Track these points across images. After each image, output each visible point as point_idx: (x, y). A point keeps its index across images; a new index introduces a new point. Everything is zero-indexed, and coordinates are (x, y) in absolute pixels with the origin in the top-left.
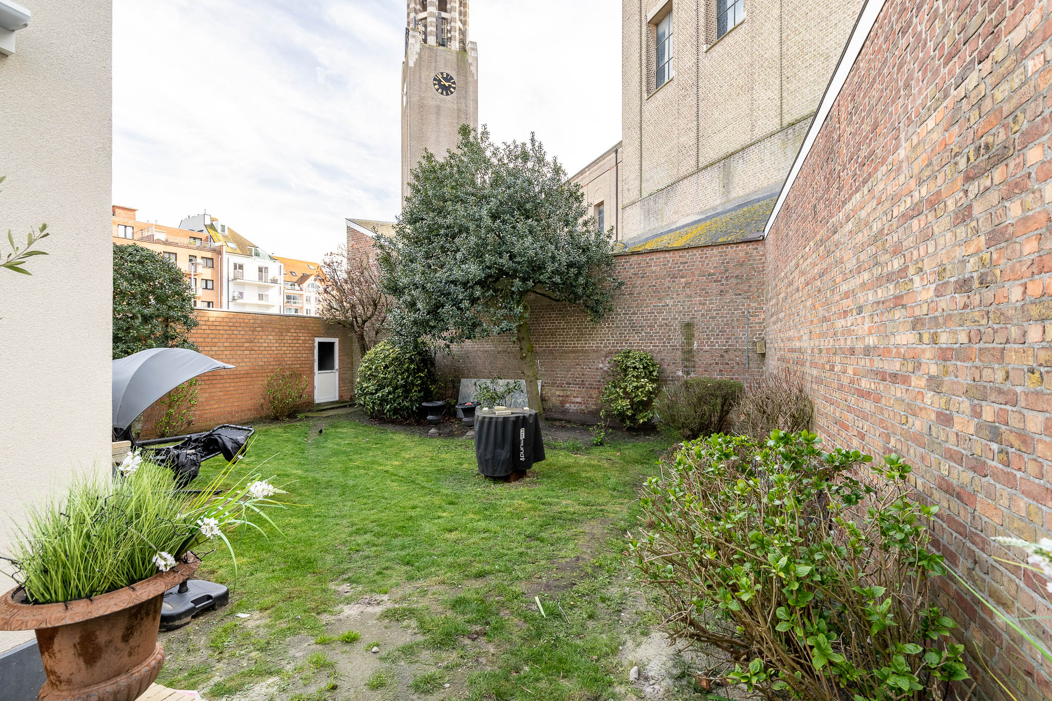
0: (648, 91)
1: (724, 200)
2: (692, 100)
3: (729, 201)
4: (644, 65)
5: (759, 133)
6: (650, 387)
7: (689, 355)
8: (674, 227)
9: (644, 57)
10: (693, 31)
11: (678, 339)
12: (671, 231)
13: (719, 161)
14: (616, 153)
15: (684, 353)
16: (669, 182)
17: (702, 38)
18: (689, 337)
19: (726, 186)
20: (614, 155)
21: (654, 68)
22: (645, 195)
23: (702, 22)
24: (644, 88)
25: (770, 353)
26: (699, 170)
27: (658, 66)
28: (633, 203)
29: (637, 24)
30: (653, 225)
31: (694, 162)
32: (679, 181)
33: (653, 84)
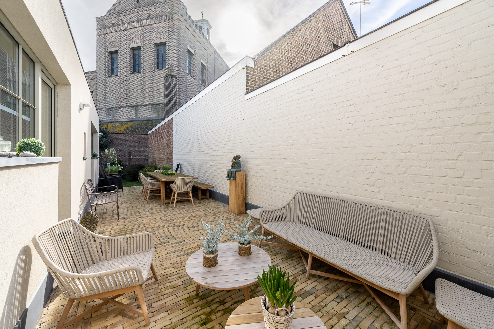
0: (108, 74)
1: (136, 117)
2: (125, 85)
3: (137, 118)
4: (107, 65)
5: (145, 103)
8: (119, 121)
9: (106, 62)
10: (126, 65)
11: (127, 156)
12: (118, 122)
13: (134, 106)
16: (117, 106)
17: (129, 69)
18: (130, 155)
19: (136, 113)
21: (110, 67)
22: (107, 107)
23: (129, 64)
24: (107, 72)
25: (149, 159)
26: (127, 107)
27: (112, 67)
28: (101, 109)
29: (103, 50)
30: (110, 118)
31: (126, 103)
32: (120, 107)
33: (110, 73)
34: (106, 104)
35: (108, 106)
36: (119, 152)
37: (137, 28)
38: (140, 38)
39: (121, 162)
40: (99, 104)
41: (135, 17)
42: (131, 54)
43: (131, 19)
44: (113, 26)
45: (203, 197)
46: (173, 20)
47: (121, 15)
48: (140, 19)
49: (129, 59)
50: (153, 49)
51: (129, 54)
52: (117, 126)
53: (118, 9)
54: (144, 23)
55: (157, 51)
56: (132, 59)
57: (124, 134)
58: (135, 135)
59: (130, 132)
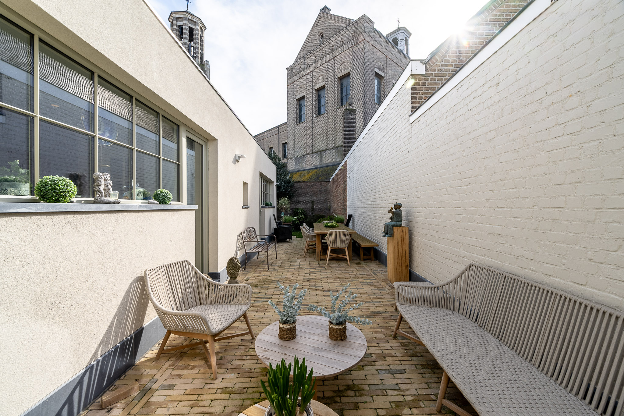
0: (296, 122)
2: (311, 130)
3: (321, 164)
4: (295, 113)
5: (329, 147)
6: (304, 217)
7: (313, 209)
9: (295, 111)
10: (311, 109)
11: (310, 205)
12: (305, 170)
13: (319, 151)
14: (279, 129)
15: (312, 208)
16: (304, 154)
17: (314, 113)
18: (313, 205)
19: (321, 159)
20: (277, 129)
22: (296, 156)
23: (314, 107)
24: (295, 121)
25: (331, 209)
26: (313, 153)
27: (299, 114)
28: (291, 158)
29: (293, 98)
30: (298, 167)
31: (311, 150)
32: (307, 155)
33: (298, 121)
34: (295, 153)
35: (297, 154)
36: (303, 202)
37: (322, 66)
38: (324, 76)
39: (305, 212)
40: (290, 153)
41: (319, 55)
42: (316, 96)
43: (316, 58)
44: (301, 71)
45: (365, 257)
46: (357, 44)
47: (307, 57)
48: (324, 55)
49: (314, 102)
50: (336, 84)
51: (314, 97)
52: (303, 175)
53: (304, 52)
54: (328, 58)
55: (341, 85)
56: (317, 101)
57: (308, 182)
58: (318, 183)
59: (314, 179)
